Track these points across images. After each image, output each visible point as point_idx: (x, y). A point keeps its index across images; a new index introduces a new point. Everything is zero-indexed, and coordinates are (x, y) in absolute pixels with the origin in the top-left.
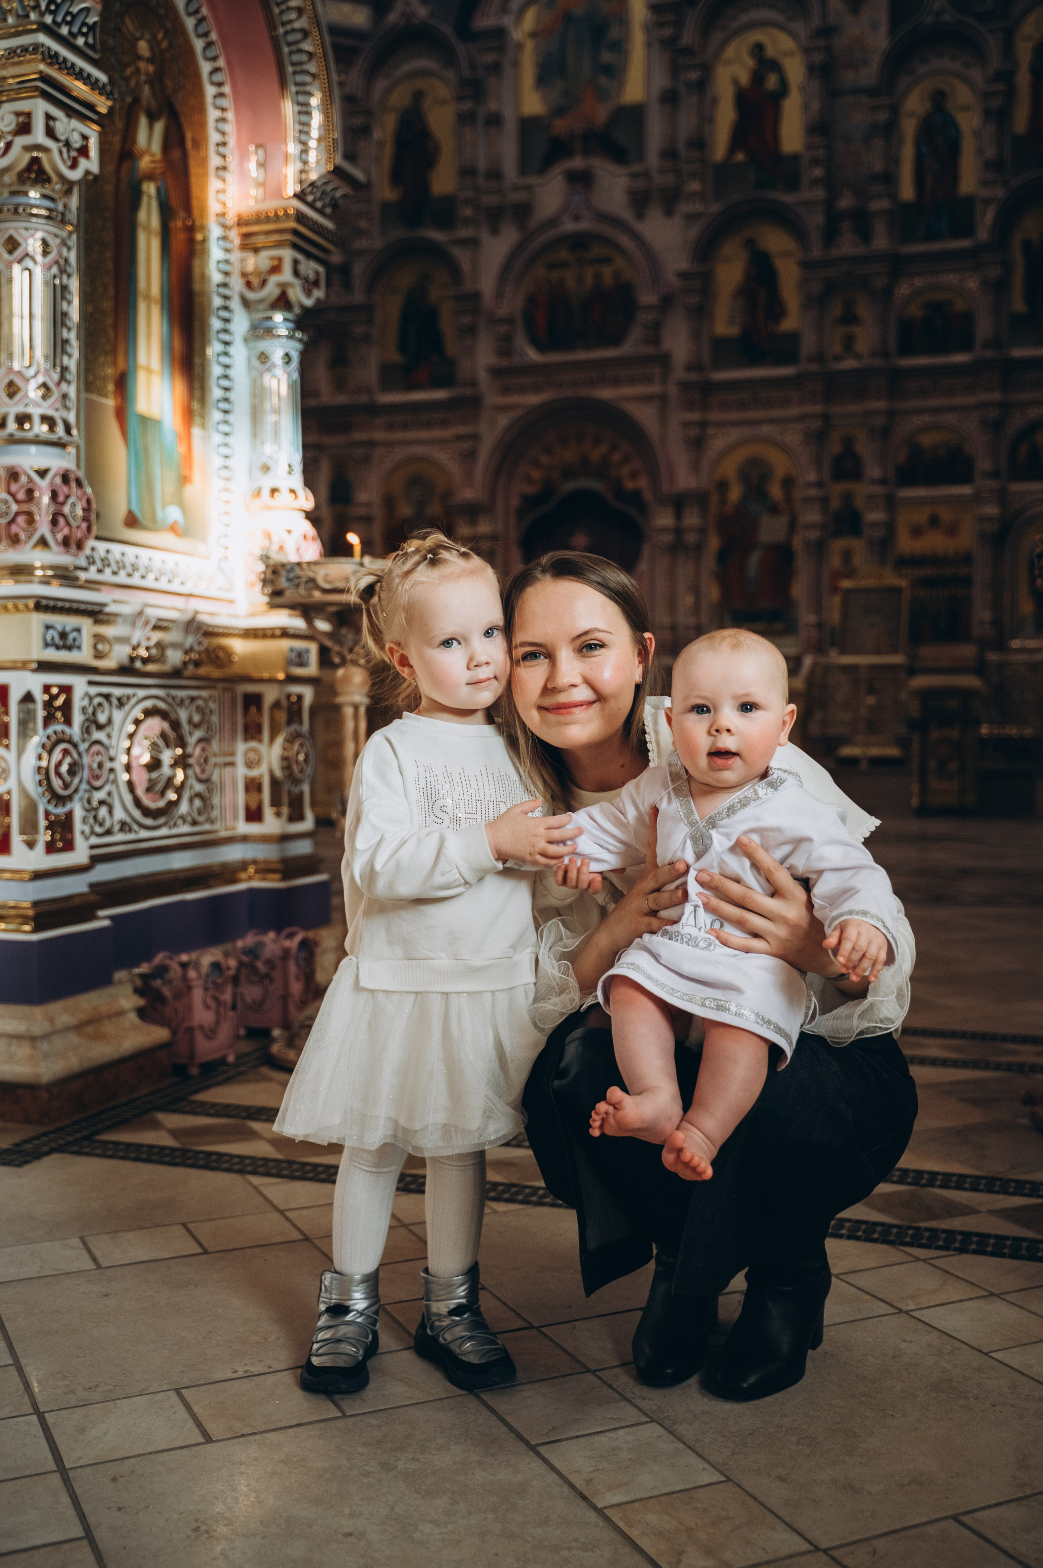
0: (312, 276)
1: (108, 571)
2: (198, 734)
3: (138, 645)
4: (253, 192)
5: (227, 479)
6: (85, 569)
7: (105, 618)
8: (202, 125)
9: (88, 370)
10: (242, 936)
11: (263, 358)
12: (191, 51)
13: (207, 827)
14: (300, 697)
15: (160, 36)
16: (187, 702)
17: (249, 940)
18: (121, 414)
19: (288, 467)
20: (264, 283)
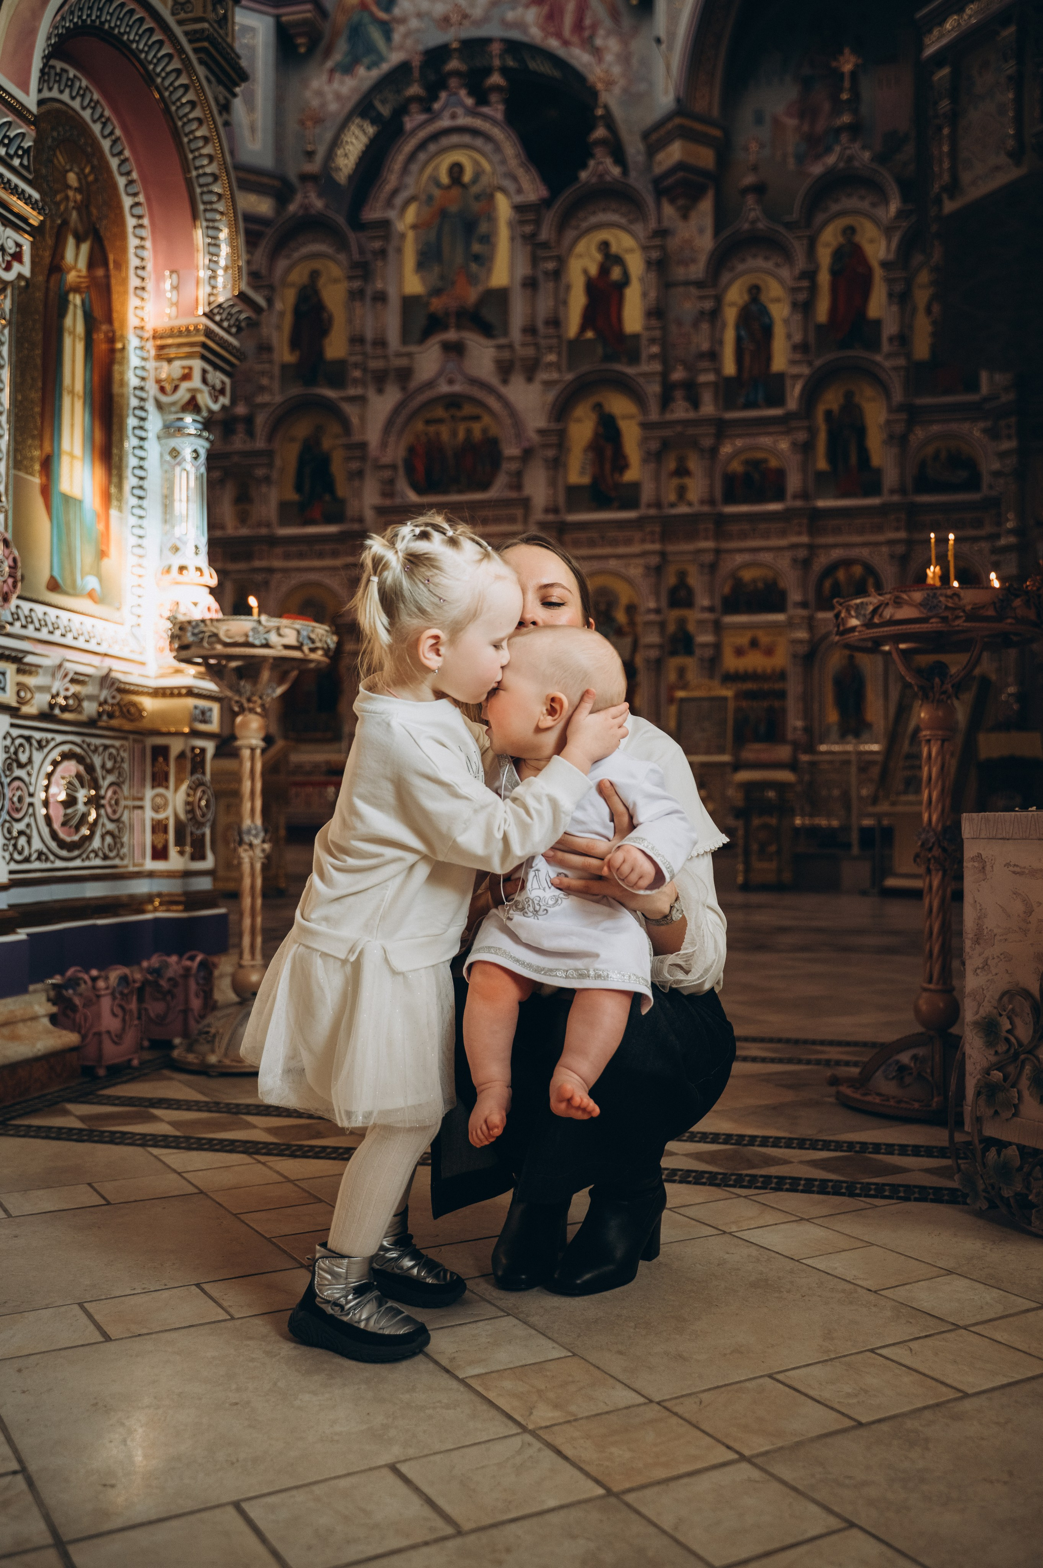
0: (218, 386)
1: (31, 627)
2: (110, 779)
3: (58, 694)
4: (168, 311)
5: (141, 557)
6: (11, 624)
7: (27, 668)
8: (124, 249)
9: (16, 450)
10: (148, 958)
11: (175, 453)
12: (115, 186)
13: (117, 862)
14: (203, 750)
15: (87, 170)
16: (101, 749)
17: (155, 961)
18: (46, 491)
19: (194, 548)
20: (176, 388)
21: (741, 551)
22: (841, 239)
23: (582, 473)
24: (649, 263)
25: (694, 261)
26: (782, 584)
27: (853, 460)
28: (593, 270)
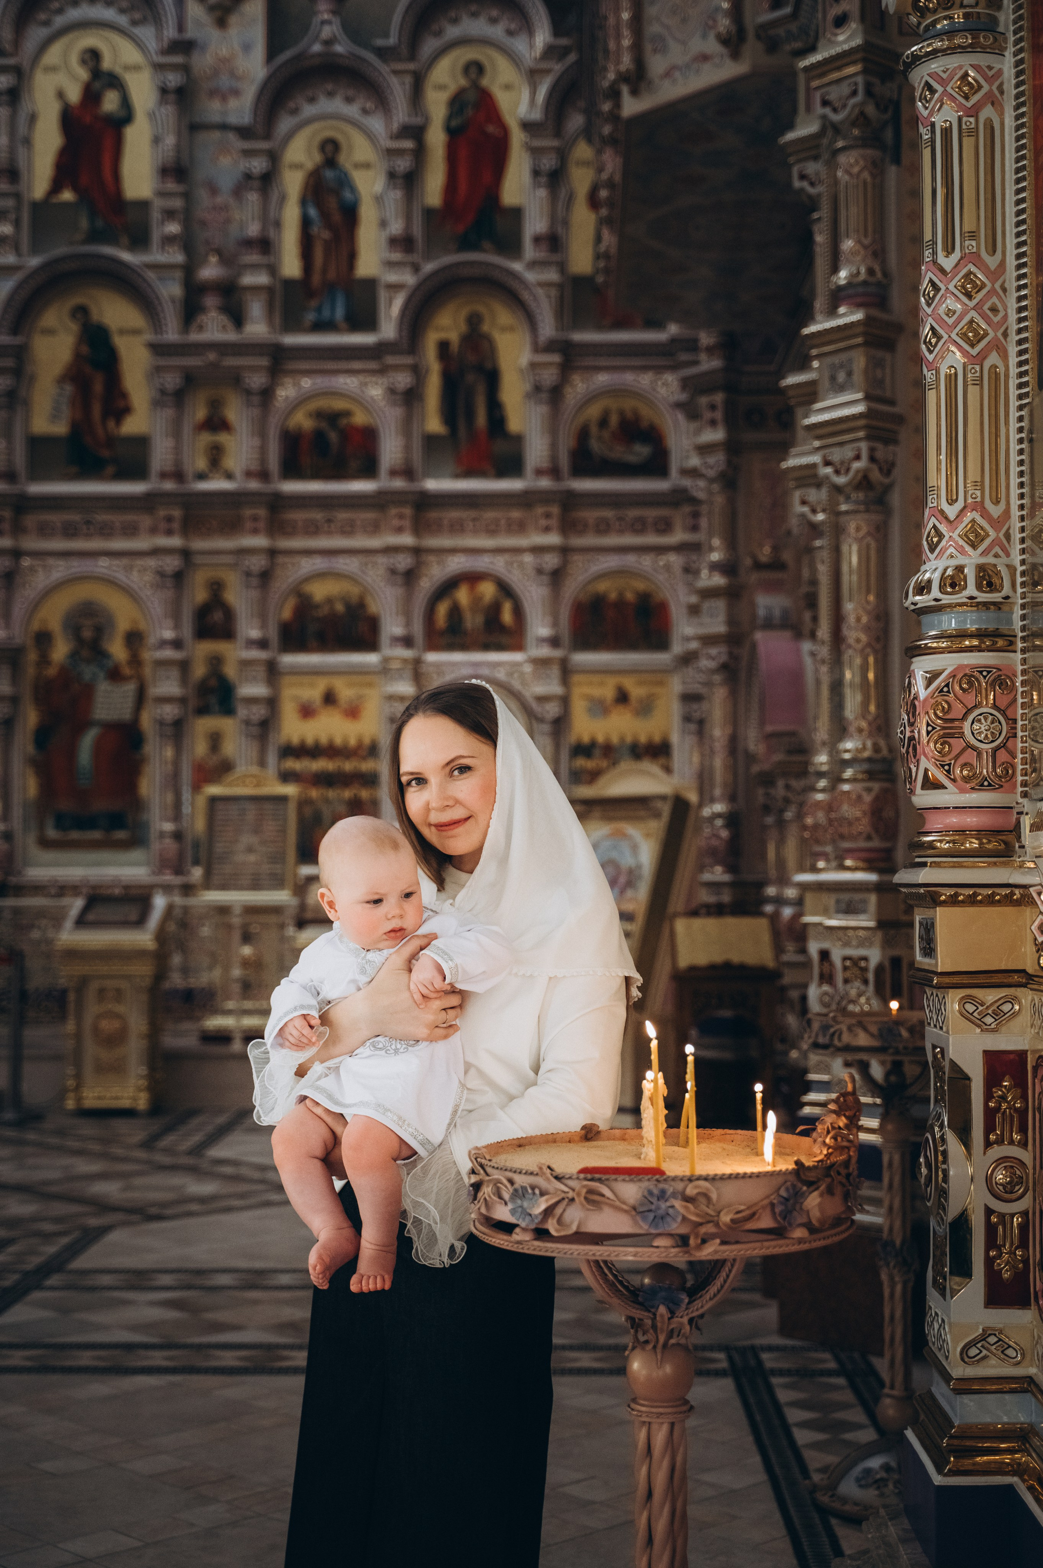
21: (308, 552)
22: (463, 82)
23: (54, 417)
24: (164, 91)
25: (236, 93)
26: (373, 607)
27: (481, 419)
28: (74, 95)
